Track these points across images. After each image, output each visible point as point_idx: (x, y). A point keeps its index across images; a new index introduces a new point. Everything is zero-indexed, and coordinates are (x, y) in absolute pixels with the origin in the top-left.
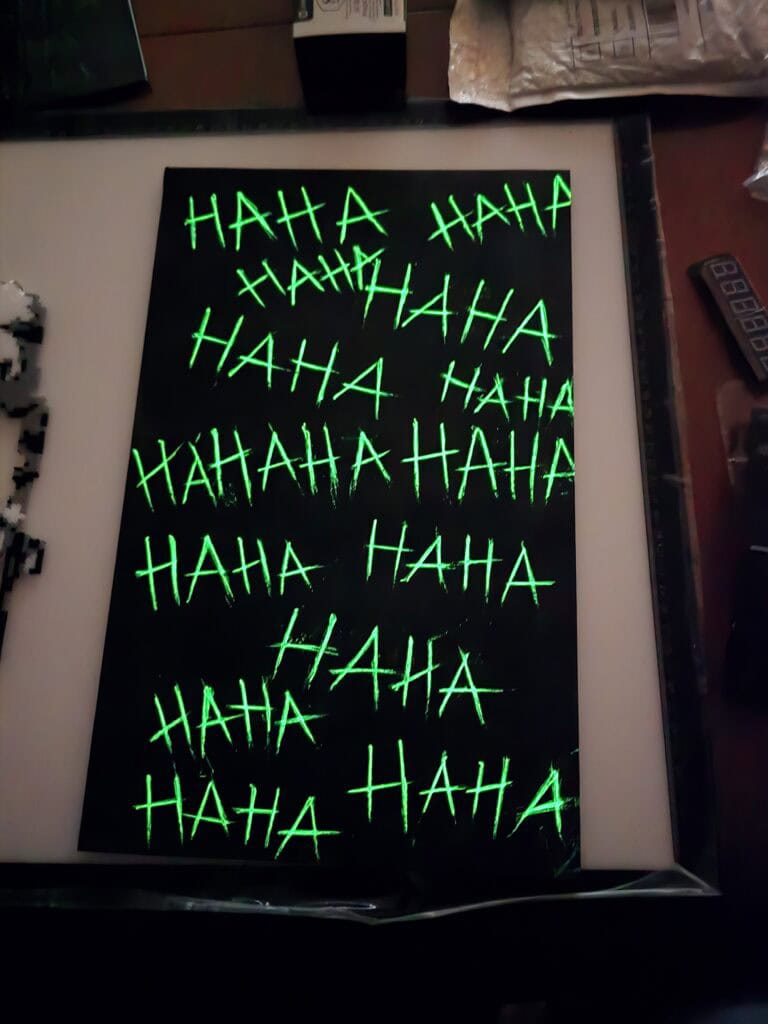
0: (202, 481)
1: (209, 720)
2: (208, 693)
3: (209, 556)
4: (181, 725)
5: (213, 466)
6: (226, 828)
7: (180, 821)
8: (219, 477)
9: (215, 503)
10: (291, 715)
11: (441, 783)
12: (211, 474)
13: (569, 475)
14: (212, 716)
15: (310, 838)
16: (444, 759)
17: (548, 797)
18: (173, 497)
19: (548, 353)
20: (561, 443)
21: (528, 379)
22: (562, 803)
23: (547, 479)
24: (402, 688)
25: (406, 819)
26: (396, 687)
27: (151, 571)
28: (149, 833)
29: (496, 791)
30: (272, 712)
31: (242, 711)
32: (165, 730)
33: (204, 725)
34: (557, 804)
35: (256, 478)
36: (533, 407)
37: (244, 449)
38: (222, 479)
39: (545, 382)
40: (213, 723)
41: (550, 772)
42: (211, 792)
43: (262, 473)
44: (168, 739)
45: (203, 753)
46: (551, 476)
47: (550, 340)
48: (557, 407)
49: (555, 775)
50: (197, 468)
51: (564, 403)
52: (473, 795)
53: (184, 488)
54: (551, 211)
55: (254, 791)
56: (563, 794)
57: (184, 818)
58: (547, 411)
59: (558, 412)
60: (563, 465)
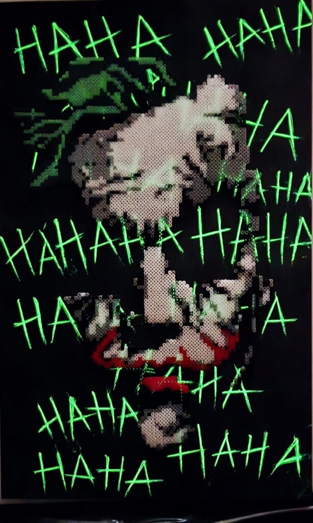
0: (52, 258)
1: (74, 418)
2: (72, 401)
3: (62, 310)
4: (57, 421)
5: (58, 246)
6: (93, 482)
7: (63, 479)
8: (63, 255)
9: (62, 273)
10: (127, 412)
11: (225, 449)
12: (57, 253)
13: (308, 243)
14: (76, 415)
15: (145, 485)
16: (227, 434)
17: (292, 454)
18: (32, 270)
19: (294, 151)
20: (302, 220)
21: (279, 173)
22: (301, 457)
23: (292, 247)
24: (198, 392)
25: (204, 471)
26: (194, 391)
27: (24, 323)
28: (44, 486)
29: (260, 452)
30: (115, 410)
31: (95, 411)
32: (47, 425)
33: (72, 421)
34: (298, 458)
35: (89, 254)
36: (283, 193)
37: (78, 233)
38: (65, 256)
39: (291, 175)
40: (77, 419)
41: (293, 440)
42: (81, 460)
43: (93, 250)
44: (49, 430)
45: (73, 438)
46: (295, 245)
47: (295, 140)
48: (299, 193)
49: (296, 441)
50: (47, 248)
51: (305, 190)
52: (245, 455)
53: (39, 263)
54: (296, 31)
55: (108, 459)
56: (301, 452)
57: (65, 477)
58: (293, 196)
59: (301, 197)
60: (304, 237)
